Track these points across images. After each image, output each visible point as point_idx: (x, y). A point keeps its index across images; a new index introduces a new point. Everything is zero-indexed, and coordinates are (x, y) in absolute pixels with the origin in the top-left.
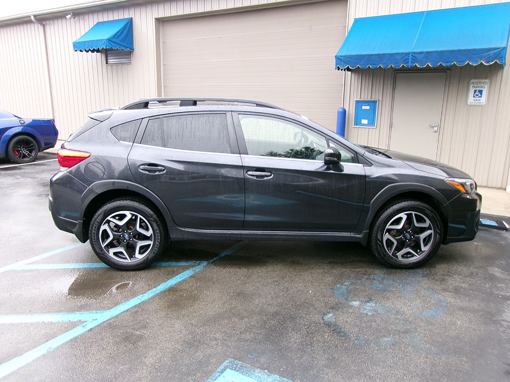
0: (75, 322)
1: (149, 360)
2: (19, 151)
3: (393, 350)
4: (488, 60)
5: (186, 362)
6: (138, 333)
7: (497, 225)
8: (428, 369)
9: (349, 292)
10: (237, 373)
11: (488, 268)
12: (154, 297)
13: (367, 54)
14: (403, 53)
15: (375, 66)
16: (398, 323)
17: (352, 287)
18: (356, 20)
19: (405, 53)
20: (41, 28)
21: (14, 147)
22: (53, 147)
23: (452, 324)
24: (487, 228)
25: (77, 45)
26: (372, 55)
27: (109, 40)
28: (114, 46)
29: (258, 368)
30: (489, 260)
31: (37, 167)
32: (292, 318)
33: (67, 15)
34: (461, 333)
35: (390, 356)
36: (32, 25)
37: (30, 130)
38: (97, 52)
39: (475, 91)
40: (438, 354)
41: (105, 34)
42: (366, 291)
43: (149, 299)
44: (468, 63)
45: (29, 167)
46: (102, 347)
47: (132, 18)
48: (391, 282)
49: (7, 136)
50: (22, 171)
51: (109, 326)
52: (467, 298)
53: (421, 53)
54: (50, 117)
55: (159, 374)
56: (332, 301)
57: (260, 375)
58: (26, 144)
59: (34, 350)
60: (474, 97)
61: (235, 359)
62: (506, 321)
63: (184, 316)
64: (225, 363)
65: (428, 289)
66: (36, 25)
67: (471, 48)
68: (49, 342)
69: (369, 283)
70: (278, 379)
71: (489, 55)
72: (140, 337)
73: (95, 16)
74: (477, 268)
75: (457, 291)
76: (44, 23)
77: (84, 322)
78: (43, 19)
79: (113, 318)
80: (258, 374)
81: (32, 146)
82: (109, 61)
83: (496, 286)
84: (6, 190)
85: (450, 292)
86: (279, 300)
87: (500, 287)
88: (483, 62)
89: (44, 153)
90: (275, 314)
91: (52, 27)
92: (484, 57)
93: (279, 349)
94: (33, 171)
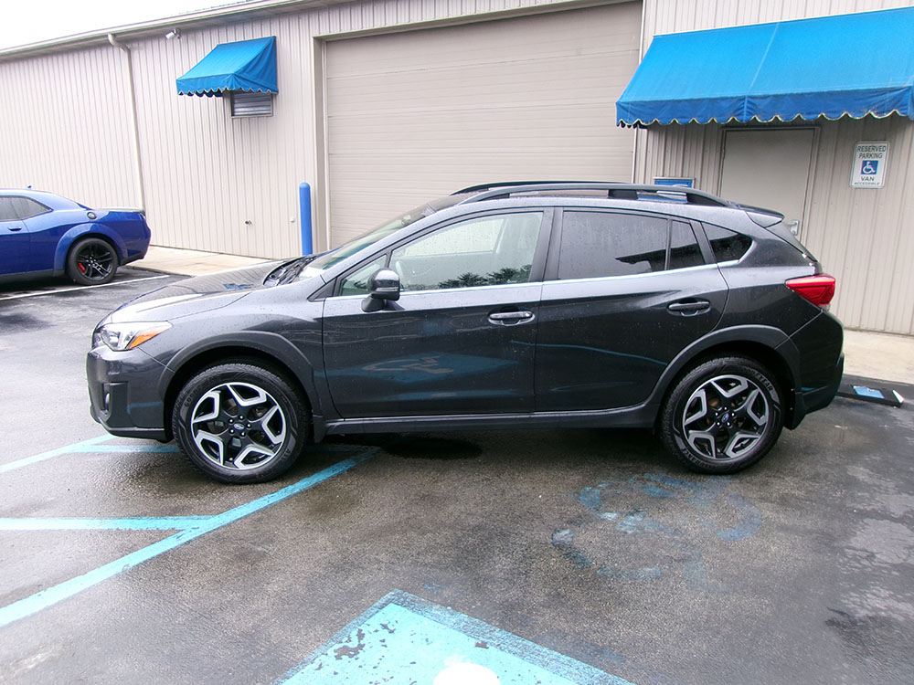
0: (166, 531)
1: (273, 588)
2: (87, 264)
3: (656, 584)
4: (881, 110)
5: (329, 592)
6: (260, 549)
7: (882, 397)
8: (705, 613)
9: (603, 499)
10: (404, 609)
11: (849, 467)
12: (289, 498)
13: (671, 98)
14: (732, 98)
15: (684, 121)
16: (672, 547)
17: (610, 491)
18: (657, 40)
19: (736, 98)
20: (124, 55)
21: (79, 257)
22: (142, 258)
23: (762, 550)
24: (865, 402)
25: (183, 84)
26: (679, 101)
27: (236, 75)
28: (244, 86)
29: (437, 603)
30: (853, 453)
31: (115, 292)
32: (504, 535)
33: (167, 33)
34: (773, 565)
35: (648, 592)
36: (110, 50)
37: (104, 230)
38: (216, 96)
39: (865, 163)
40: (725, 593)
41: (231, 66)
42: (632, 498)
43: (282, 500)
44: (846, 115)
45: (102, 291)
46: (205, 567)
47: (275, 37)
48: (676, 485)
49: (66, 239)
50: (91, 297)
51: (217, 537)
52: (798, 513)
53: (765, 97)
54: (139, 208)
55: (287, 606)
56: (573, 511)
57: (439, 613)
58: (97, 252)
59: (103, 568)
60: (862, 173)
61: (404, 590)
62: (854, 549)
63: (332, 527)
64: (388, 596)
65: (736, 497)
66: (116, 50)
67: (851, 89)
68: (126, 557)
69: (640, 485)
70: (466, 620)
71: (881, 101)
72: (263, 555)
73: (215, 33)
74: (828, 466)
75: (784, 501)
76: (129, 46)
77: (179, 531)
78: (129, 40)
79: (223, 526)
80: (436, 612)
81: (108, 256)
82: (236, 110)
83: (852, 496)
84: (65, 329)
85: (772, 502)
86: (487, 508)
87: (859, 497)
88: (872, 114)
89: (128, 267)
90: (479, 528)
91: (142, 52)
92: (874, 104)
93: (475, 579)
94: (108, 298)
